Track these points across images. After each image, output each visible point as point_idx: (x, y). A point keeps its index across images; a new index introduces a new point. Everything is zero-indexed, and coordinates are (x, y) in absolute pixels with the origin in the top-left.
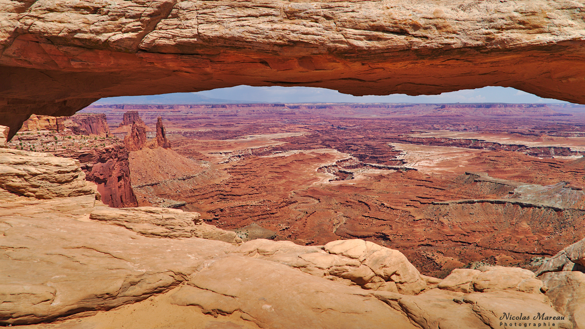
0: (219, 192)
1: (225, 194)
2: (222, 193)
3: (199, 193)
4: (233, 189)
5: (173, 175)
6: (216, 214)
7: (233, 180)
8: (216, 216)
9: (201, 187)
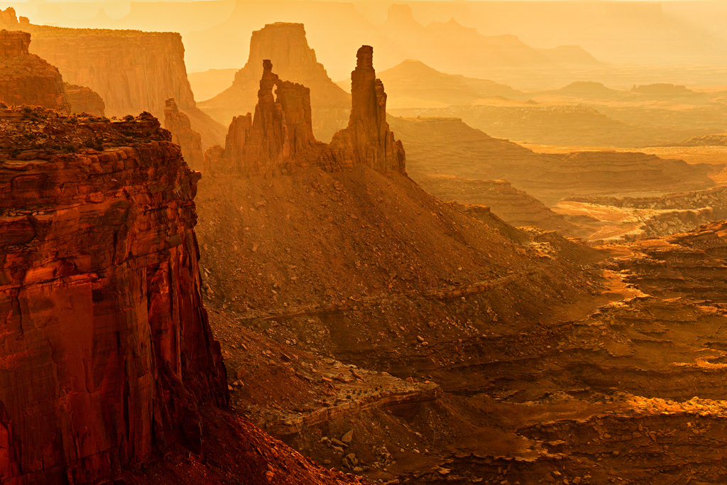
0: (579, 358)
1: (606, 365)
2: (594, 360)
3: (503, 357)
4: (642, 351)
5: (407, 275)
6: (555, 443)
7: (646, 310)
8: (552, 449)
9: (510, 331)
